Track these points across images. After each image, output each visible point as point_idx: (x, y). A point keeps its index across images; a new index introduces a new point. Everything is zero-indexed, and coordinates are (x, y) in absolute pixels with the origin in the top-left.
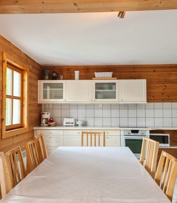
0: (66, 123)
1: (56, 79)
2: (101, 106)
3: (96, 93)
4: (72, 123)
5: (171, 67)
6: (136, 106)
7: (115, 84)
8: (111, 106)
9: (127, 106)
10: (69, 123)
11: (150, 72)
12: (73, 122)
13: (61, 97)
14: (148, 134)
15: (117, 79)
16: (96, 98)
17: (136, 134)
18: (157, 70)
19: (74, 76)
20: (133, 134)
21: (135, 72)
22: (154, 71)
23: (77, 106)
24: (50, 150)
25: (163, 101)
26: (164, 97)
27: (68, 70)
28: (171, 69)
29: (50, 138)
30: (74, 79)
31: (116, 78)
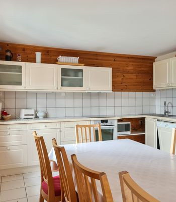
0: (25, 115)
1: (11, 60)
2: (63, 95)
3: (62, 80)
4: (33, 115)
5: (128, 58)
6: (99, 95)
7: (82, 71)
8: (74, 95)
9: (90, 95)
10: (28, 115)
11: (110, 60)
12: (33, 113)
13: (20, 84)
14: (116, 123)
15: (84, 66)
16: (62, 86)
17: (106, 124)
18: (117, 59)
19: (35, 58)
20: (103, 124)
21: (97, 59)
22: (114, 61)
23: (36, 94)
24: (9, 150)
25: (122, 90)
26: (122, 87)
27: (24, 50)
28: (128, 60)
29: (9, 135)
30: (35, 62)
31: (83, 64)
